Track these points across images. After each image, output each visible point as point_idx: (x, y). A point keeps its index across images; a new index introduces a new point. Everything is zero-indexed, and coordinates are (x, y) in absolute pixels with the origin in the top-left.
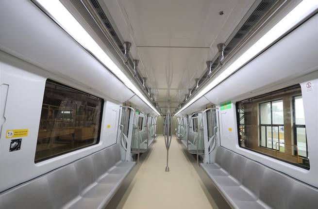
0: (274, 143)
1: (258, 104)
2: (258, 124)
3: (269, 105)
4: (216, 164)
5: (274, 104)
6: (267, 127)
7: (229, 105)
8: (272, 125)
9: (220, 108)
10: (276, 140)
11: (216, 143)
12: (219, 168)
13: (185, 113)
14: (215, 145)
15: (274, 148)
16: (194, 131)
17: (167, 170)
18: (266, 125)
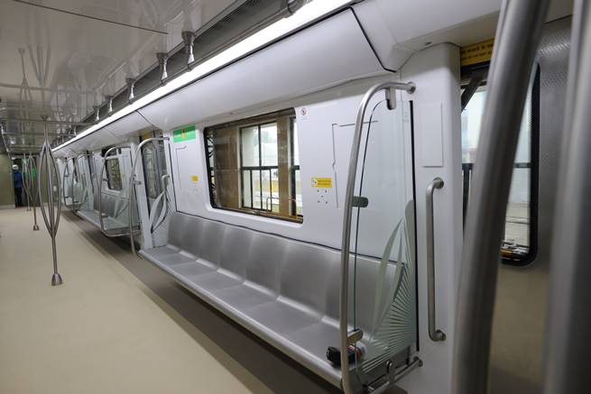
0: (264, 200)
1: (238, 128)
2: (239, 166)
3: (256, 131)
4: (170, 246)
5: (263, 130)
6: (253, 171)
7: (192, 132)
8: (261, 168)
9: (172, 138)
10: (266, 194)
11: (167, 207)
12: (177, 252)
13: (81, 148)
14: (167, 212)
15: (264, 207)
16: (110, 188)
17: (56, 280)
18: (251, 169)
